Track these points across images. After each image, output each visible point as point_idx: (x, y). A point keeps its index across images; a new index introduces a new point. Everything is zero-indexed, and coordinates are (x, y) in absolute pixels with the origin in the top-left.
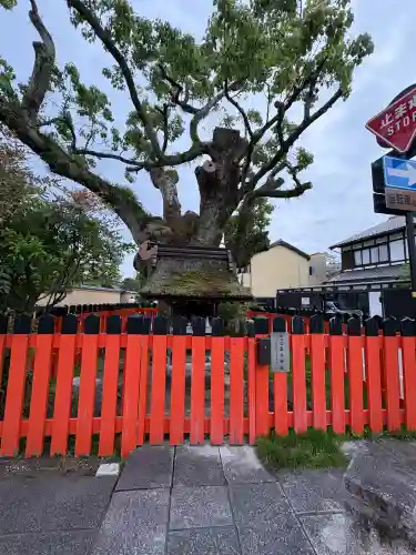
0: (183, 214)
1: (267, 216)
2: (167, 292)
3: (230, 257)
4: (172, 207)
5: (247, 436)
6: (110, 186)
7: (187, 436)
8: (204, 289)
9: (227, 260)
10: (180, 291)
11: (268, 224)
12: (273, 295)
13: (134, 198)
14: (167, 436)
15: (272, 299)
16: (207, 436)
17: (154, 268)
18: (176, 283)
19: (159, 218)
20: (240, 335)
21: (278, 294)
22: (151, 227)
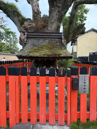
0: (42, 16)
1: (85, 15)
2: (30, 55)
3: (63, 37)
4: (36, 13)
5: (66, 121)
6: (5, 3)
7: (38, 120)
8: (49, 53)
9: (61, 38)
10: (37, 54)
11: (85, 20)
12: (88, 55)
13: (17, 9)
14: (29, 120)
15: (87, 57)
16: (47, 121)
17: (25, 44)
18: (35, 51)
19: (30, 19)
20: (63, 76)
21: (90, 55)
22: (26, 24)
